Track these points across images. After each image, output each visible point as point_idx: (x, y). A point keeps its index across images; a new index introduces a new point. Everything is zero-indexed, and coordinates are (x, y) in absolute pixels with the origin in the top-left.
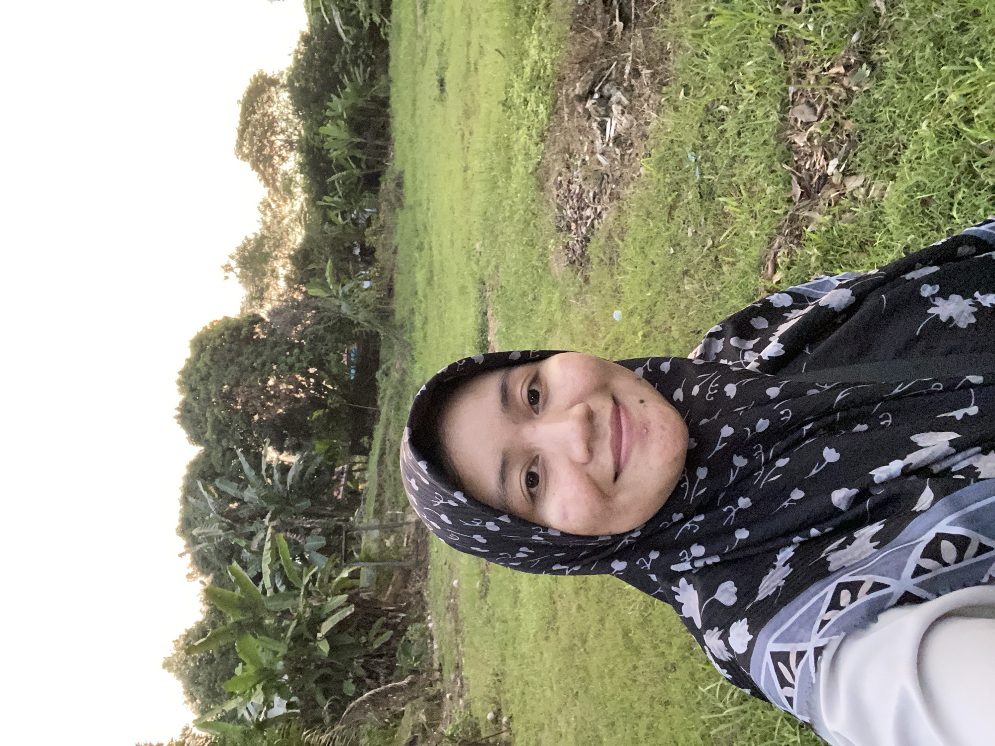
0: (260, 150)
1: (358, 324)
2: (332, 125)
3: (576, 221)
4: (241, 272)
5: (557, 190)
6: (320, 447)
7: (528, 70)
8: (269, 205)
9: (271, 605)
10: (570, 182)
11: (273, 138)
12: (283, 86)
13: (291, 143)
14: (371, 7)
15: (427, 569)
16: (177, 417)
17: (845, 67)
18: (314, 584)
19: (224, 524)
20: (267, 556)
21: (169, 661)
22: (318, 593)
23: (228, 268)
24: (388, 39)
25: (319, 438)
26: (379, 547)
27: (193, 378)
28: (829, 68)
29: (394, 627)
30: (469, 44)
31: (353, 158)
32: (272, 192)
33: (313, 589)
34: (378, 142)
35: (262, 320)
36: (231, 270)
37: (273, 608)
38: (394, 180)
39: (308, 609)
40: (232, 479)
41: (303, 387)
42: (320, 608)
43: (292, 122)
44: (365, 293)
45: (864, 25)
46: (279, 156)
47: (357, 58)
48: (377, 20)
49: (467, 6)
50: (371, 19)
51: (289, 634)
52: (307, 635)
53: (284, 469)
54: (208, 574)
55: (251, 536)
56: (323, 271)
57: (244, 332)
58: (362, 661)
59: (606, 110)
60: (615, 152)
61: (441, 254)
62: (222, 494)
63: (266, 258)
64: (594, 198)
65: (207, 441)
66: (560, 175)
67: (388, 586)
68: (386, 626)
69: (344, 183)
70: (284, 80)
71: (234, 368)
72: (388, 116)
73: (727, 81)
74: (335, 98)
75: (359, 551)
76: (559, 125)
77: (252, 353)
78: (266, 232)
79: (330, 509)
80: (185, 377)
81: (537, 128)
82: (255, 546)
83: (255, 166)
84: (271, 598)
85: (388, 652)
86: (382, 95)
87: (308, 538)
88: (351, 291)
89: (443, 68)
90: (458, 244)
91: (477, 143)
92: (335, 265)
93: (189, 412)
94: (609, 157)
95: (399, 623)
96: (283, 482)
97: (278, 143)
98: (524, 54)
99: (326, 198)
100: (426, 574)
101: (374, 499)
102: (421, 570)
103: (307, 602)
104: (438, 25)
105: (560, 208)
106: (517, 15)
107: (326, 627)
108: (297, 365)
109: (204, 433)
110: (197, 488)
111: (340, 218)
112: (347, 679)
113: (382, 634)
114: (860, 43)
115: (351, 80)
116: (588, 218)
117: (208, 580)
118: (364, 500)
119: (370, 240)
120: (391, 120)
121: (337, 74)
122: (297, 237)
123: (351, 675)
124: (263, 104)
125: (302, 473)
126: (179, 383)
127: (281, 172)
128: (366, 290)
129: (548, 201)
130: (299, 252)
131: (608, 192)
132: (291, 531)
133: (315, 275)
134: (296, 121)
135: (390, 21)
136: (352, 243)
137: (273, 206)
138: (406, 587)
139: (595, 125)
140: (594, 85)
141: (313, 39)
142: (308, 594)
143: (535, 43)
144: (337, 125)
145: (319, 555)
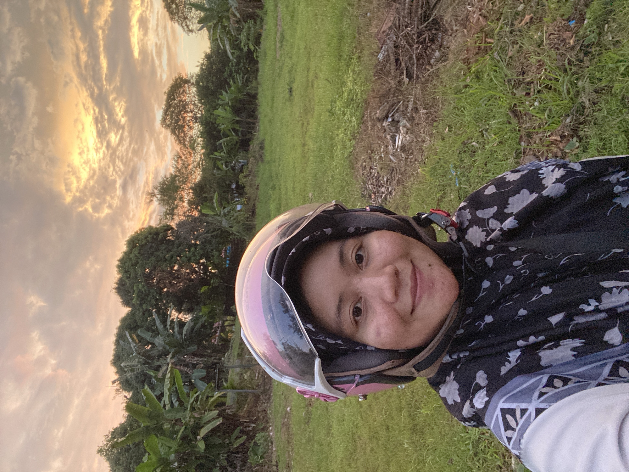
0: (177, 121)
1: (233, 233)
2: (222, 109)
3: (375, 194)
4: (161, 198)
5: (363, 170)
6: (205, 310)
7: (345, 94)
8: (181, 157)
9: (168, 416)
10: (371, 168)
11: (185, 115)
12: (193, 84)
13: (196, 118)
14: (249, 40)
15: (270, 395)
16: (116, 289)
17: (561, 137)
18: (197, 403)
19: (141, 360)
20: (167, 382)
21: (101, 449)
22: (199, 409)
23: (153, 195)
24: (258, 59)
25: (205, 305)
26: (240, 379)
27: (127, 264)
28: (549, 136)
29: (247, 433)
30: (308, 70)
31: (234, 130)
32: (183, 148)
33: (196, 406)
34: (250, 120)
35: (172, 228)
36: (155, 195)
37: (169, 418)
38: (259, 144)
39: (192, 419)
40: (148, 329)
41: (196, 272)
42: (200, 419)
43: (197, 106)
44: (238, 214)
45: (575, 113)
46: (188, 126)
47: (239, 69)
48: (252, 48)
49: (308, 47)
50: (248, 47)
51: (179, 436)
52: (191, 436)
53: (182, 324)
54: (129, 391)
55: (158, 368)
56: (212, 199)
57: (161, 236)
58: (226, 455)
59: (396, 129)
60: (401, 155)
61: (286, 194)
62: (141, 339)
63: (177, 189)
64: (387, 181)
65: (133, 305)
66: (365, 162)
67: (245, 405)
68: (242, 432)
69: (227, 145)
70: (193, 80)
71: (153, 259)
72: (256, 105)
73: (478, 129)
74: (224, 93)
75: (226, 381)
76: (365, 131)
77: (165, 250)
78: (177, 173)
79: (209, 351)
80: (121, 263)
81: (351, 130)
82: (160, 375)
83: (173, 132)
84: (169, 411)
85: (243, 450)
86: (253, 92)
87: (195, 370)
88: (229, 212)
89: (292, 82)
90: (297, 191)
91: (312, 131)
92: (220, 195)
93: (123, 285)
94: (397, 158)
95: (251, 431)
96: (180, 333)
97: (188, 119)
98: (343, 84)
99: (216, 153)
100: (269, 399)
101: (238, 346)
102: (266, 395)
103: (192, 414)
104: (290, 55)
105: (365, 183)
106: (339, 60)
107: (203, 432)
108: (193, 258)
109: (132, 299)
110: (125, 335)
111: (224, 166)
112: (216, 467)
113: (239, 438)
114: (572, 124)
115: (234, 82)
116: (383, 193)
117: (129, 395)
118: (232, 346)
119: (242, 180)
120: (258, 108)
121: (226, 79)
122: (197, 176)
123: (218, 465)
124: (179, 95)
125: (193, 328)
126: (118, 267)
127: (189, 136)
128: (239, 211)
129: (356, 177)
130: (198, 186)
131: (397, 179)
132: (184, 366)
133: (207, 201)
134: (200, 105)
135: (259, 48)
136: (231, 182)
137: (183, 158)
138: (256, 406)
139: (388, 137)
140: (388, 112)
141: (212, 57)
142: (193, 409)
143: (351, 78)
144: (225, 109)
145: (201, 382)
